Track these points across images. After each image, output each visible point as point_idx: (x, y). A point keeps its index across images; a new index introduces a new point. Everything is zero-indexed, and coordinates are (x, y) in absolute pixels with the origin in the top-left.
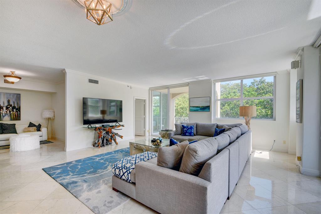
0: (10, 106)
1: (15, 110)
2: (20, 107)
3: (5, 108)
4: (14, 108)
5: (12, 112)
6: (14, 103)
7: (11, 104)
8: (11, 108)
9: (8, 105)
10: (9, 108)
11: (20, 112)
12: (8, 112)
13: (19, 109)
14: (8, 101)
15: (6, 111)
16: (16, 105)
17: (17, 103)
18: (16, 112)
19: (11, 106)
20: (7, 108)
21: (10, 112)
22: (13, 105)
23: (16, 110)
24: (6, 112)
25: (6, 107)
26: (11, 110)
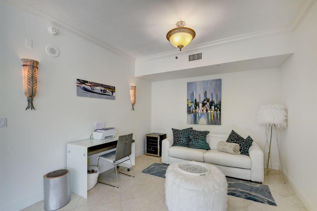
0: (207, 102)
1: (213, 107)
2: (220, 102)
3: (201, 105)
4: (212, 104)
5: (209, 111)
6: (212, 95)
7: (208, 98)
8: (208, 105)
9: (205, 100)
10: (207, 104)
11: (220, 110)
12: (205, 111)
13: (218, 107)
14: (204, 93)
15: (203, 109)
16: (215, 100)
17: (217, 95)
18: (215, 110)
19: (208, 101)
20: (204, 105)
21: (207, 111)
22: (210, 100)
23: (215, 108)
24: (203, 110)
25: (202, 103)
26: (208, 107)
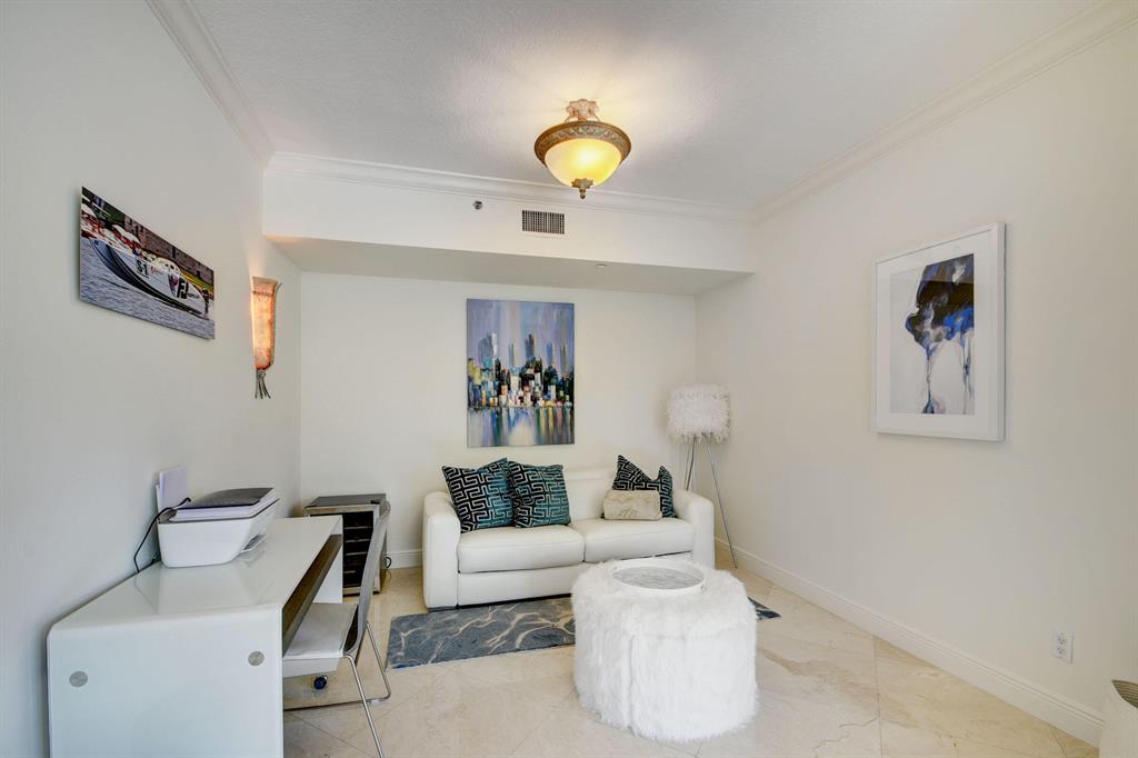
0: (536, 371)
1: (552, 389)
2: (572, 374)
3: (515, 380)
4: (549, 377)
5: (541, 403)
6: (550, 350)
7: (538, 359)
8: (539, 382)
9: (528, 367)
10: (533, 378)
11: (572, 400)
12: (528, 400)
13: (567, 387)
14: (526, 342)
15: (521, 393)
16: (557, 366)
17: (563, 352)
18: (558, 398)
19: (538, 368)
20: (525, 380)
21: (534, 400)
22: (545, 367)
23: (557, 391)
24: (521, 398)
25: (520, 375)
26: (537, 390)
